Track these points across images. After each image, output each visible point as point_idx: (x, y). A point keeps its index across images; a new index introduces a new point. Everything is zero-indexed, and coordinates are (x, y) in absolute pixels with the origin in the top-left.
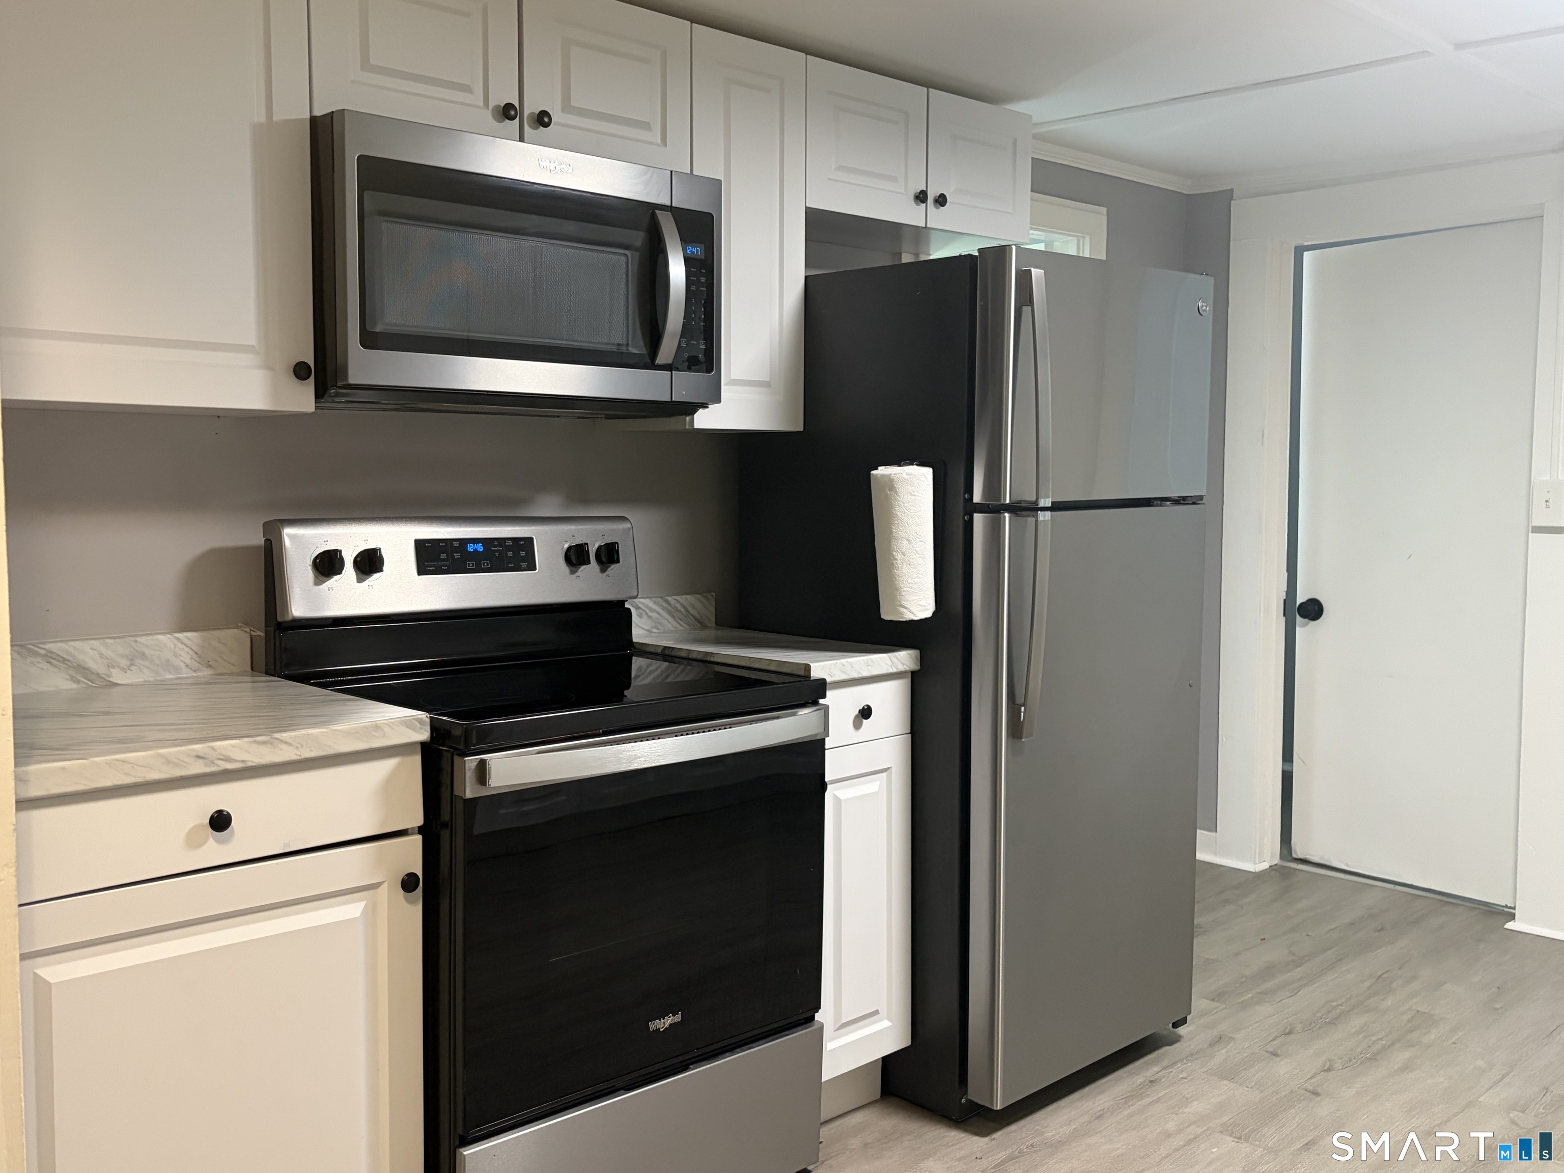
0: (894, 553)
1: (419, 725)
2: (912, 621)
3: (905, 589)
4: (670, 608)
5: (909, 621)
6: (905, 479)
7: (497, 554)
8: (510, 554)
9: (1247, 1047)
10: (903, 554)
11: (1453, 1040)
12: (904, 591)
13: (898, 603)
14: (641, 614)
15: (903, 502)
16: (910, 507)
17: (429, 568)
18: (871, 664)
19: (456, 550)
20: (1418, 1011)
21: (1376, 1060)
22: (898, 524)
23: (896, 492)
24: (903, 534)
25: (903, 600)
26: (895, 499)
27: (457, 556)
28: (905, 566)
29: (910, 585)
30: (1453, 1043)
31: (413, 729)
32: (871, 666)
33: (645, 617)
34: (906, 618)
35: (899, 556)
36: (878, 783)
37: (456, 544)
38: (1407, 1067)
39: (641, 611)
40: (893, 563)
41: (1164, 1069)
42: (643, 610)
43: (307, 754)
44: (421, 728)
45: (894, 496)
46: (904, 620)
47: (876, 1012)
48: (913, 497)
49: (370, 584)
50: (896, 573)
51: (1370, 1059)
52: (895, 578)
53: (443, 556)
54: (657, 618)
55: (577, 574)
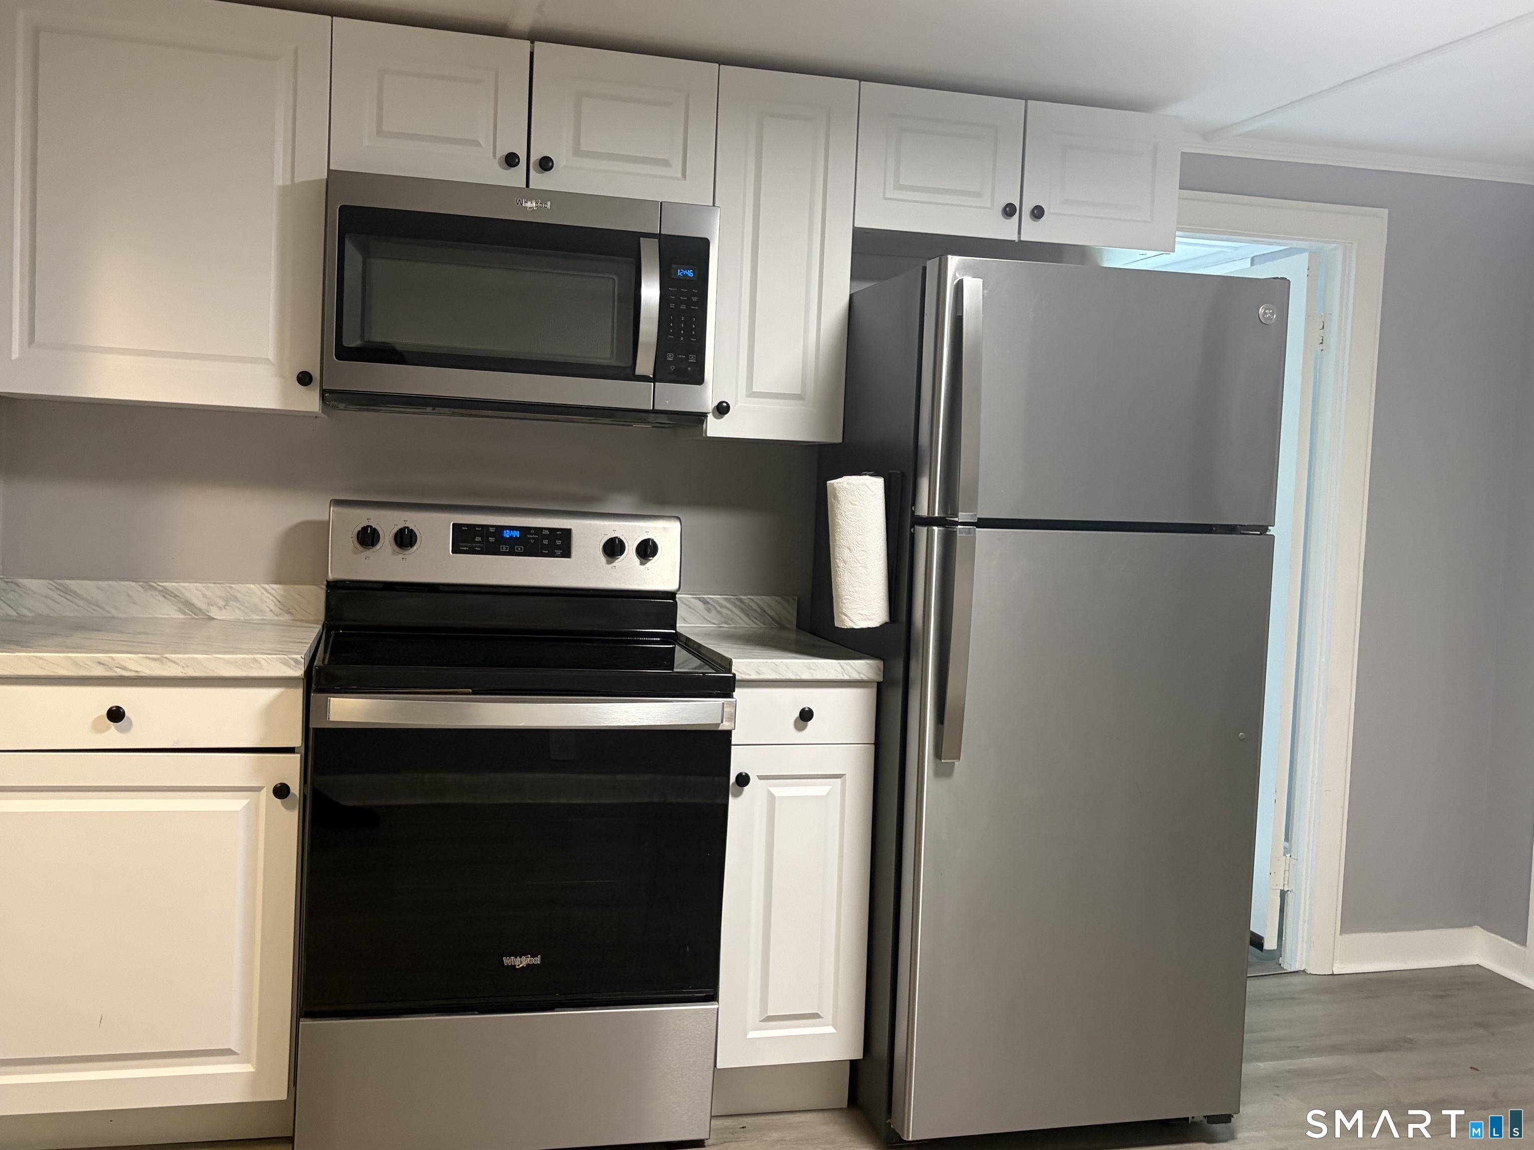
0: (837, 561)
1: (293, 663)
3: (846, 597)
5: (850, 629)
7: (532, 541)
8: (546, 542)
10: (845, 562)
13: (841, 610)
15: (844, 511)
16: (851, 516)
17: (462, 548)
18: (813, 668)
19: (492, 535)
22: (840, 532)
24: (844, 543)
27: (492, 539)
28: (846, 573)
29: (851, 593)
31: (289, 666)
32: (815, 670)
33: (714, 612)
35: (842, 564)
36: (828, 788)
37: (492, 530)
39: (710, 607)
40: (836, 571)
42: (712, 605)
43: (191, 673)
44: (295, 666)
45: (837, 505)
47: (816, 1016)
49: (404, 557)
50: (838, 580)
52: (838, 585)
53: (478, 539)
54: (727, 614)
55: (614, 564)
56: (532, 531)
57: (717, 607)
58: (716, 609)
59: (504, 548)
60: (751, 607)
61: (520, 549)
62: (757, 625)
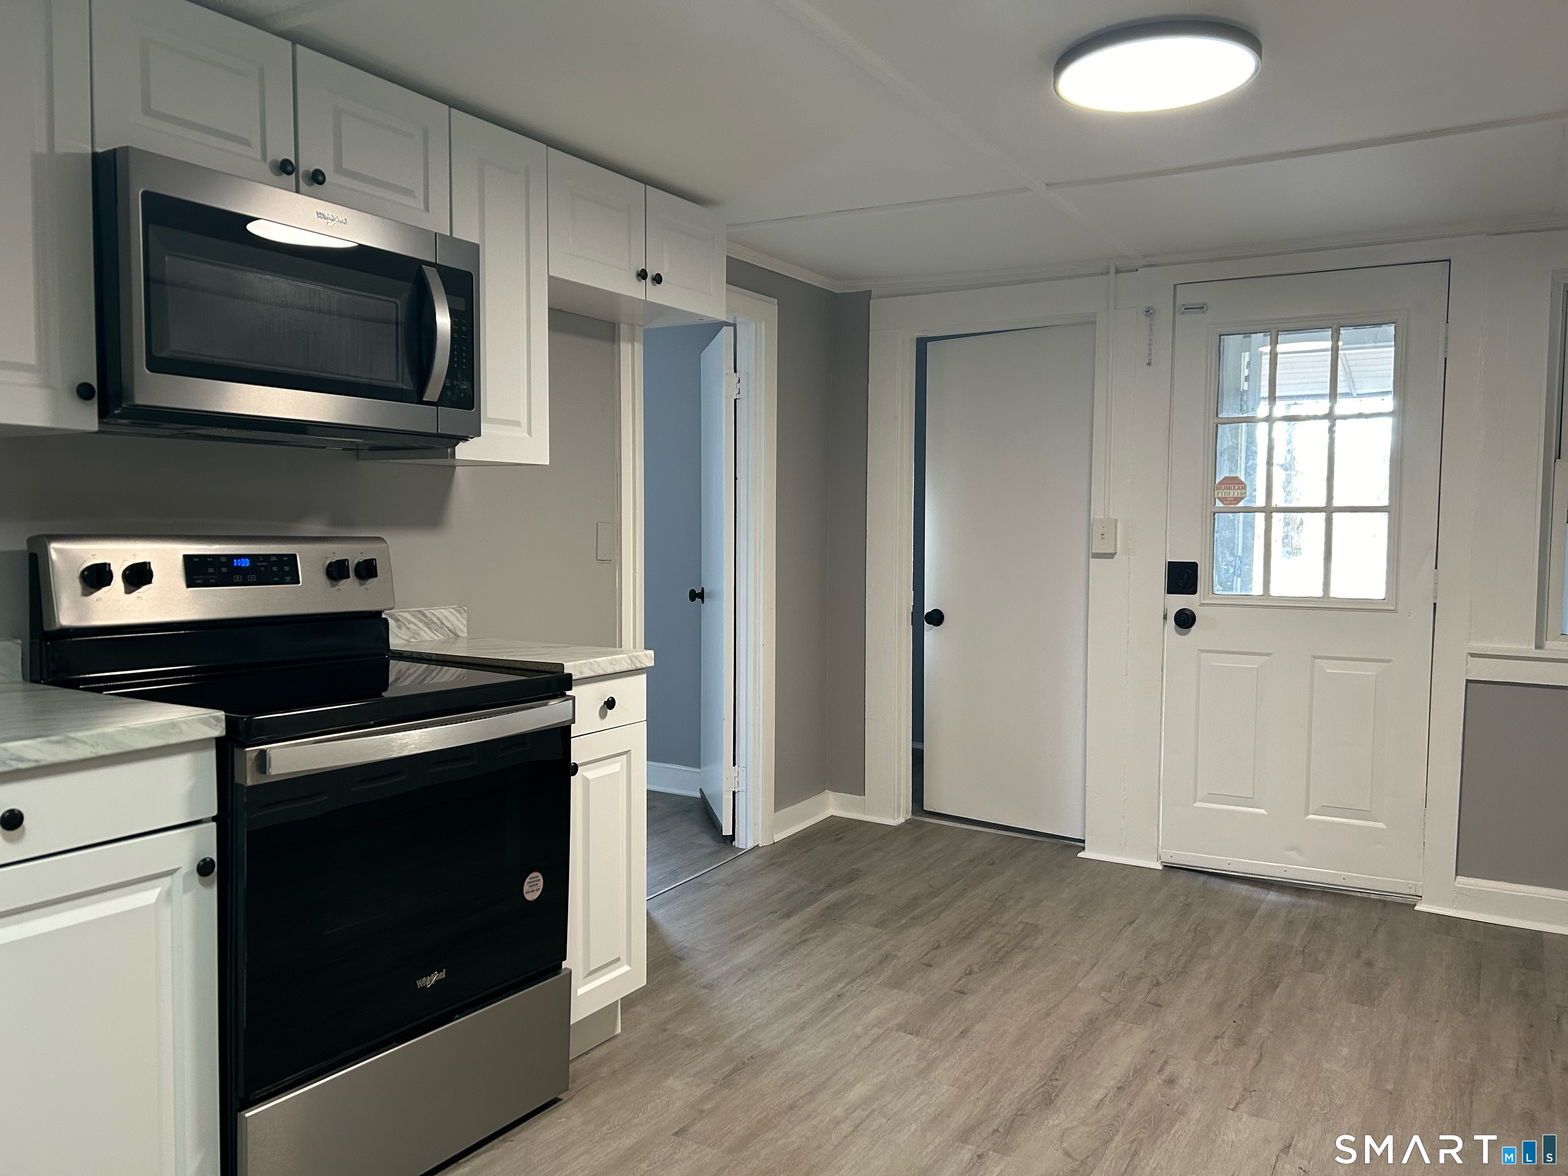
1: (213, 721)
4: (426, 620)
7: (262, 569)
8: (275, 569)
9: (908, 962)
11: (1054, 943)
14: (400, 626)
17: (197, 581)
19: (224, 565)
20: (1027, 923)
21: (1003, 963)
27: (224, 570)
30: (1055, 945)
31: (209, 725)
33: (404, 628)
36: (620, 764)
37: (223, 559)
38: (1025, 966)
39: (400, 623)
41: (847, 984)
42: (402, 622)
43: (103, 751)
44: (216, 725)
47: (618, 959)
49: (139, 595)
51: (997, 962)
53: (211, 570)
54: (414, 629)
55: (337, 587)
56: (261, 559)
57: (406, 623)
58: (405, 625)
59: (237, 578)
60: (432, 620)
61: (252, 578)
62: (438, 637)
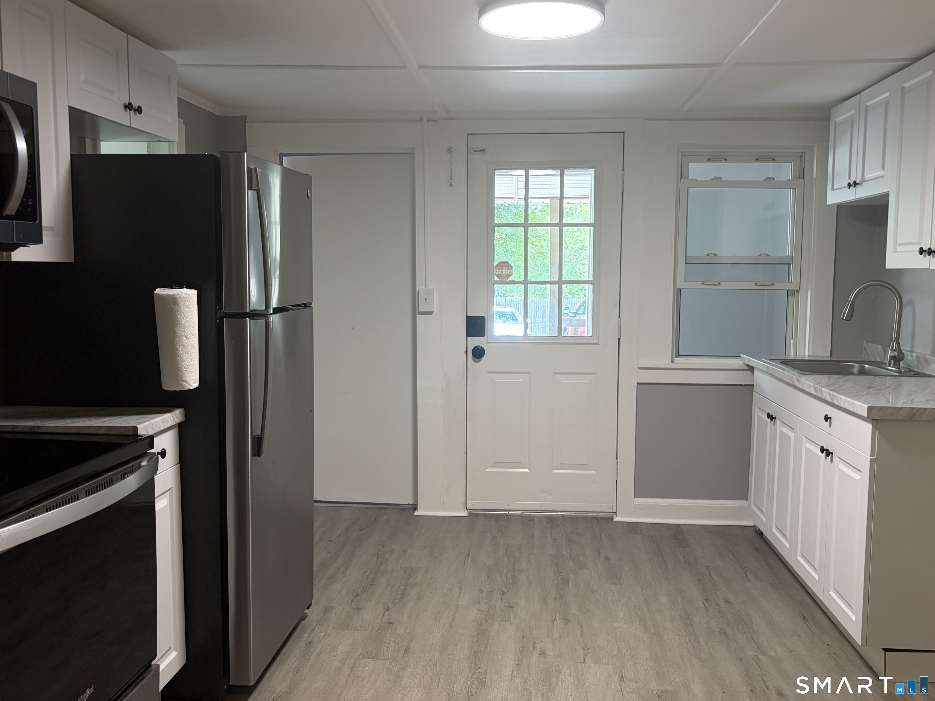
0: (177, 346)
2: (190, 390)
3: (185, 369)
5: (188, 390)
6: (184, 298)
9: (343, 609)
10: (183, 346)
11: (429, 578)
12: (184, 371)
13: (181, 379)
15: (183, 313)
16: (188, 316)
18: (164, 421)
20: (405, 567)
21: (404, 597)
22: (180, 327)
23: (178, 306)
24: (184, 334)
25: (184, 377)
26: (178, 311)
28: (185, 354)
29: (188, 367)
32: (165, 422)
34: (185, 388)
35: (181, 348)
36: (166, 499)
38: (419, 598)
40: (176, 353)
45: (177, 309)
46: (185, 390)
47: (170, 648)
48: (188, 309)
50: (179, 359)
51: (401, 598)
52: (178, 363)
